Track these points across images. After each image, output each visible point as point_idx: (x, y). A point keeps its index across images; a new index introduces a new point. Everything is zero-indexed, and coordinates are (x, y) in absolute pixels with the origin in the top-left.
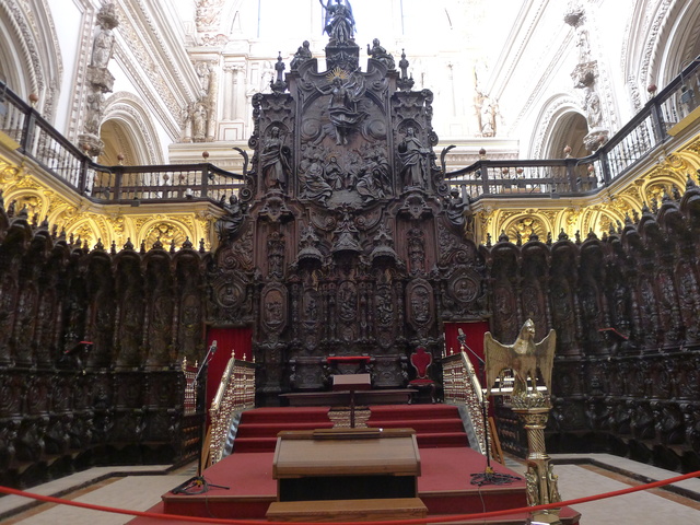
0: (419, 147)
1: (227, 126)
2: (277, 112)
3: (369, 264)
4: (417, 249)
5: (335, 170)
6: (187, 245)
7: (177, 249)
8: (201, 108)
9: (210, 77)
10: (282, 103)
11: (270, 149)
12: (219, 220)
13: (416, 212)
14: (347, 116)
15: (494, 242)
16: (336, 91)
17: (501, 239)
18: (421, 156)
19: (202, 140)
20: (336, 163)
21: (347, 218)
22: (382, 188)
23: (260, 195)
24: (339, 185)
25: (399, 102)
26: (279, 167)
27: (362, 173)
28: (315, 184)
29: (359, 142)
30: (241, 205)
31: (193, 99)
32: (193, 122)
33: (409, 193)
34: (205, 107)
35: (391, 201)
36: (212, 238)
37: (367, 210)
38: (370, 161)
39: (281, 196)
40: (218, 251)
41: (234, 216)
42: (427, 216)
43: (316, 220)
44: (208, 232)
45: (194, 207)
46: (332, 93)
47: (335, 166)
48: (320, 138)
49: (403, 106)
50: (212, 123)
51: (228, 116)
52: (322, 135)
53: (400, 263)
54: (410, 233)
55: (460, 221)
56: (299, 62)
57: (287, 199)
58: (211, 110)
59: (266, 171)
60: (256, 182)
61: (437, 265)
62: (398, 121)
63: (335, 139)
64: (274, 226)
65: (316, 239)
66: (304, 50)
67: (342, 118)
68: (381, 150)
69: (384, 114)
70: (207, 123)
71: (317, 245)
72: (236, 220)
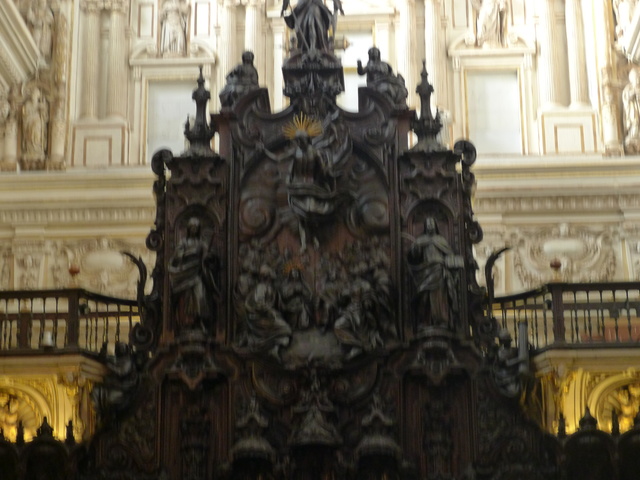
0: (444, 255)
1: (91, 133)
2: (197, 187)
3: (352, 465)
4: (439, 437)
5: (297, 294)
6: (45, 430)
7: (28, 437)
8: (37, 94)
9: (55, 28)
10: (205, 172)
11: (186, 259)
12: (96, 385)
13: (437, 372)
14: (318, 200)
15: (571, 428)
16: (299, 154)
17: (583, 422)
18: (446, 273)
19: (40, 166)
20: (300, 279)
21: (316, 385)
22: (379, 329)
23: (167, 337)
24: (304, 319)
25: (413, 167)
26: (200, 292)
27: (344, 302)
28: (263, 322)
29: (342, 239)
30: (134, 357)
31: (20, 74)
32: (20, 124)
33: (426, 339)
34: (44, 92)
35: (393, 352)
36: (85, 417)
37: (351, 368)
38: (358, 280)
39: (204, 343)
40: (96, 438)
41: (123, 378)
42: (457, 379)
43: (263, 387)
44: (79, 406)
45: (57, 365)
46: (293, 157)
47: (298, 287)
48: (272, 233)
49: (419, 175)
50: (60, 128)
51: (92, 109)
52: (276, 226)
53: (405, 464)
54: (428, 407)
55: (513, 388)
56: (235, 94)
57: (214, 347)
58: (57, 100)
59: (177, 299)
60: (160, 314)
61: (474, 466)
62: (410, 204)
63: (297, 236)
64: (192, 397)
65: (262, 421)
66: (245, 70)
67: (310, 205)
68: (380, 255)
69: (388, 189)
70: (49, 126)
71: (264, 433)
72: (127, 385)
